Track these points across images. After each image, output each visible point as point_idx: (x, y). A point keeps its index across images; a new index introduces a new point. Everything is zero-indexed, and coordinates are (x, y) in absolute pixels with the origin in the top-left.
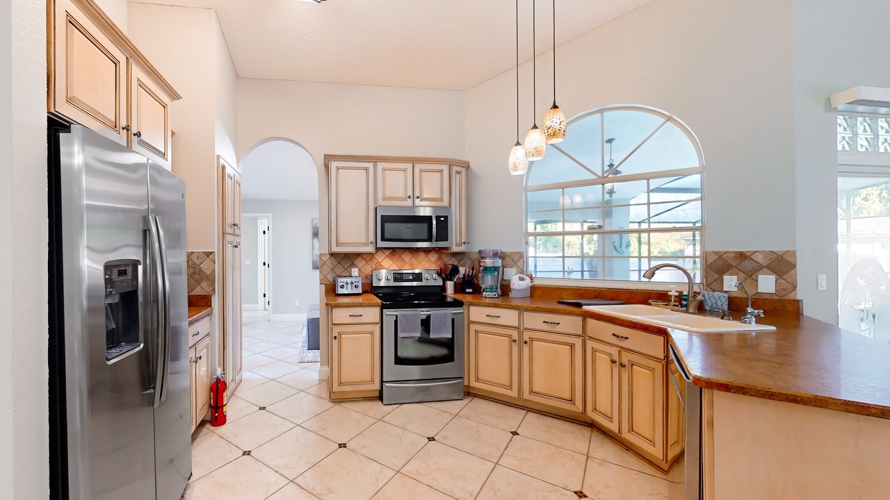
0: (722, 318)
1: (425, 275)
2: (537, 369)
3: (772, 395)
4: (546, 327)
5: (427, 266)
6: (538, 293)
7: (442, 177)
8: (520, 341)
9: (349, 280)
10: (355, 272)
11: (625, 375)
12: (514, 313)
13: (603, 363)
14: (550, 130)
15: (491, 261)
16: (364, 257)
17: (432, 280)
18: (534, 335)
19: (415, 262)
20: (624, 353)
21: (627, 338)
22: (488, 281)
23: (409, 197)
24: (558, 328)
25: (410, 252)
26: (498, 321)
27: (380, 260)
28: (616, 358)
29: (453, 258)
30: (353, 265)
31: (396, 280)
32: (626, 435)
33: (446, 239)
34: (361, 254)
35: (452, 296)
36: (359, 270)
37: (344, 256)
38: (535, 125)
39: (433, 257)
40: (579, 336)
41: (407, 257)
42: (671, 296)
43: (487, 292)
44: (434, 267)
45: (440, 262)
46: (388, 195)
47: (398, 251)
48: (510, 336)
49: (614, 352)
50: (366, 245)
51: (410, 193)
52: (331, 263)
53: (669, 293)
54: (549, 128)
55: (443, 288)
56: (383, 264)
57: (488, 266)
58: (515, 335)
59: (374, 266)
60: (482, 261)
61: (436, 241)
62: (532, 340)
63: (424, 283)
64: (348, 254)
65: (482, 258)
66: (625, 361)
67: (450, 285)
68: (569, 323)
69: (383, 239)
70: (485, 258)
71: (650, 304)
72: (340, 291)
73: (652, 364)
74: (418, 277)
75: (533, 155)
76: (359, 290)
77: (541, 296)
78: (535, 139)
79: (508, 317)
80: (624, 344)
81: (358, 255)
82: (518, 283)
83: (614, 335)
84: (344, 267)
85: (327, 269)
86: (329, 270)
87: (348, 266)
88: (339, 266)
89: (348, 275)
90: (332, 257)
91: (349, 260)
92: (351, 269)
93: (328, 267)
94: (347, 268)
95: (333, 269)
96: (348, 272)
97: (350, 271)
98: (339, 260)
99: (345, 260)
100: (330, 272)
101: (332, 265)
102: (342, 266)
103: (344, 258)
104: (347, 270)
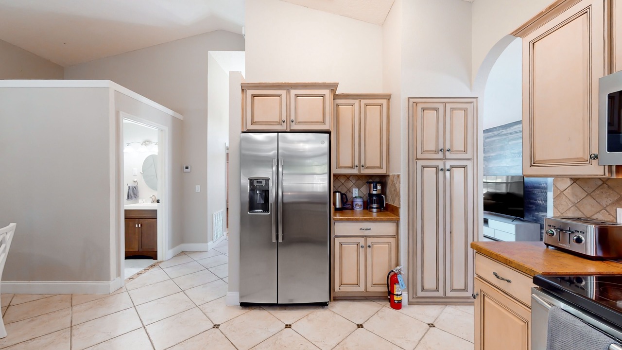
50: (587, 161)
52: (574, 194)
84: (600, 204)
85: (565, 203)
86: (571, 206)
87: (610, 202)
88: (589, 200)
89: (609, 220)
90: (575, 183)
91: (612, 192)
92: (616, 209)
93: (567, 201)
94: (607, 206)
95: (577, 205)
96: (610, 214)
97: (613, 213)
98: (590, 190)
99: (602, 191)
100: (572, 208)
101: (575, 197)
102: (597, 202)
103: (600, 186)
104: (606, 210)
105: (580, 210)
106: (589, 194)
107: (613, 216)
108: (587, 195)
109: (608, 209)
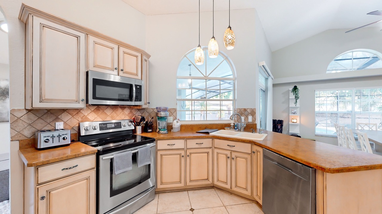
0: (252, 133)
1: (123, 123)
2: (193, 168)
3: (349, 170)
4: (197, 146)
5: (123, 117)
6: (183, 128)
7: (137, 60)
8: (185, 155)
9: (56, 134)
10: (60, 125)
11: (233, 162)
12: (182, 141)
13: (222, 159)
14: (230, 41)
15: (164, 113)
16: (70, 112)
17: (127, 126)
18: (192, 151)
19: (115, 115)
20: (233, 153)
21: (234, 146)
22: (162, 124)
23: (116, 69)
24: (202, 146)
25: (111, 108)
26: (174, 147)
27: (86, 114)
28: (229, 155)
29: (139, 112)
30: (57, 119)
31: (101, 129)
32: (235, 189)
33: (140, 100)
34: (67, 109)
35: (141, 135)
36: (65, 123)
37: (46, 111)
38: (213, 36)
39: (127, 111)
40: (210, 148)
41: (109, 112)
42: (231, 125)
43: (162, 130)
44: (127, 118)
45: (131, 114)
46: (98, 63)
47: (102, 107)
48: (180, 154)
49: (228, 153)
50: (77, 102)
51: (116, 66)
52: (29, 119)
53: (231, 124)
54: (230, 40)
55: (134, 131)
56: (89, 117)
57: (162, 116)
58: (183, 153)
59: (80, 119)
60: (159, 113)
61: (135, 101)
62: (191, 154)
63: (123, 129)
64: (51, 110)
65: (158, 111)
66: (233, 156)
67: (139, 129)
68: (207, 142)
69: (95, 97)
70: (160, 112)
71: (225, 129)
72: (43, 145)
73: (246, 156)
74: (118, 125)
75: (215, 54)
76: (68, 141)
77: (184, 130)
78: (213, 45)
79: (179, 144)
80: (233, 149)
81: (64, 110)
82: (176, 125)
83: (228, 145)
84: (46, 122)
85: (22, 125)
86: (26, 126)
87: (52, 120)
88: (40, 121)
89: (51, 129)
90: (29, 112)
91: (53, 115)
92: (55, 123)
93: (24, 123)
94: (50, 122)
95: (31, 125)
96: (51, 126)
97: (53, 125)
98: (40, 116)
99: (47, 115)
100: (28, 127)
101: (30, 120)
102: (45, 121)
103: (46, 113)
104: (50, 125)
105: (34, 127)
106: (39, 118)
107: (53, 127)
108: (38, 119)
109: (50, 124)
